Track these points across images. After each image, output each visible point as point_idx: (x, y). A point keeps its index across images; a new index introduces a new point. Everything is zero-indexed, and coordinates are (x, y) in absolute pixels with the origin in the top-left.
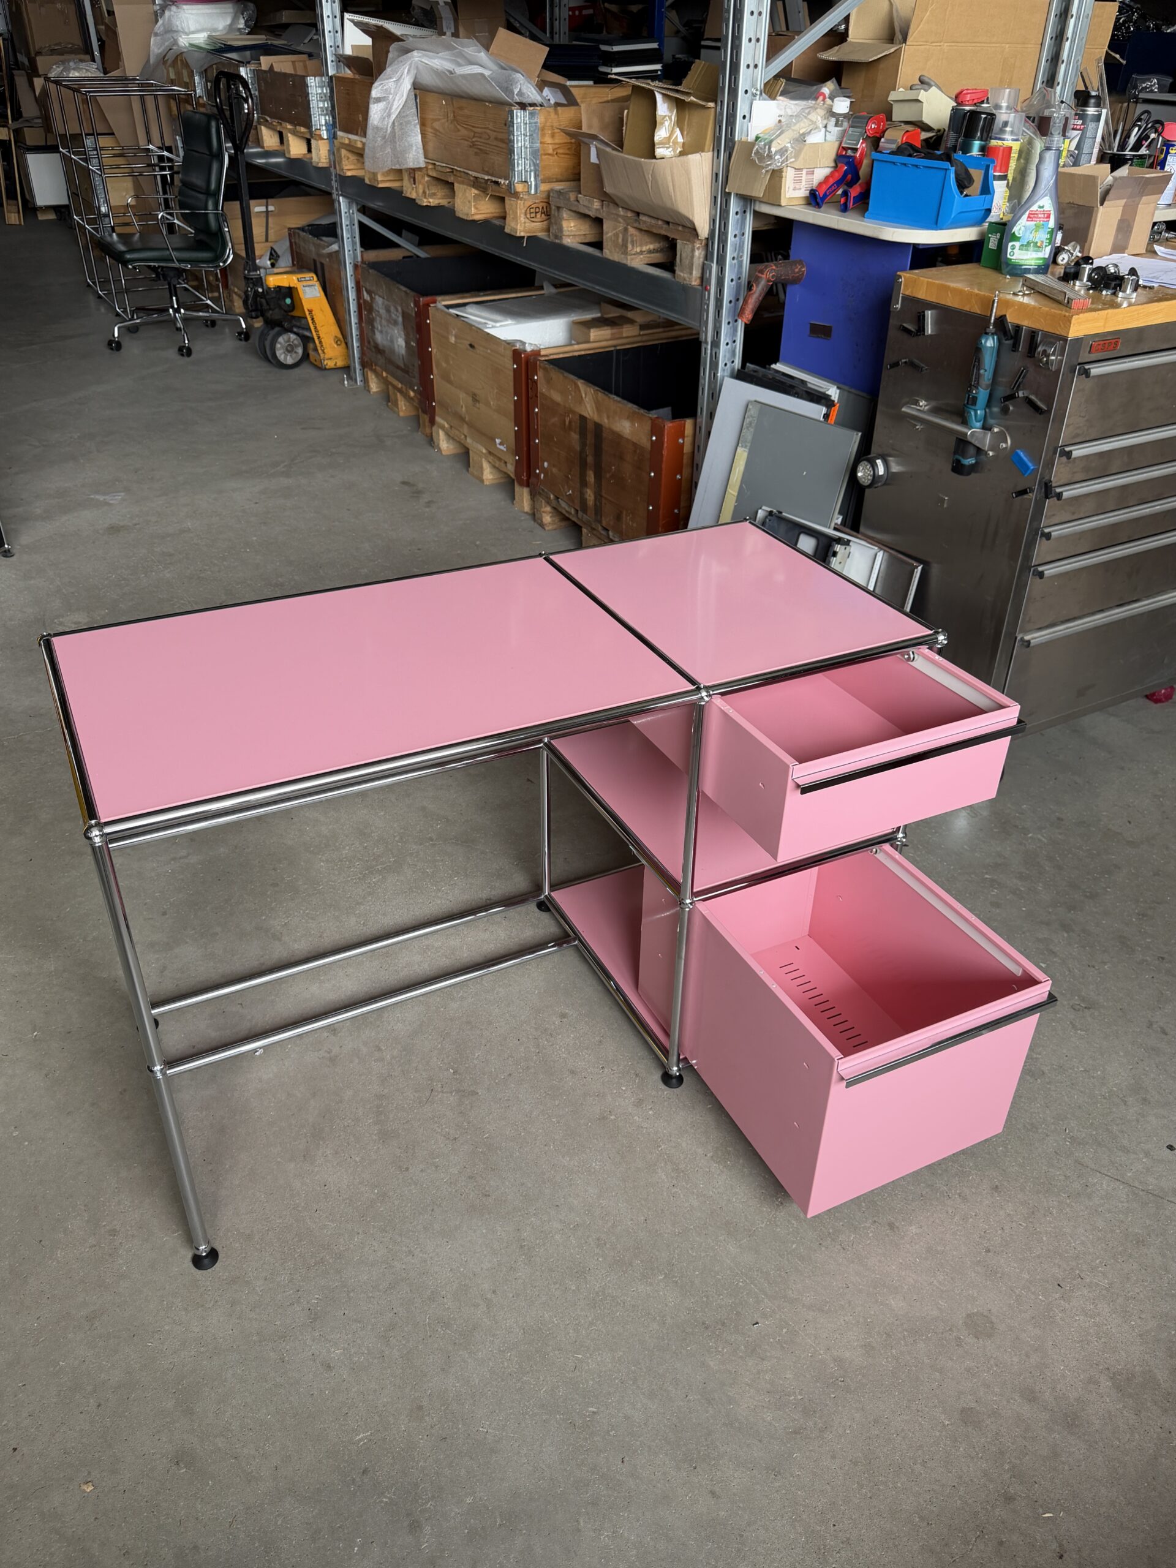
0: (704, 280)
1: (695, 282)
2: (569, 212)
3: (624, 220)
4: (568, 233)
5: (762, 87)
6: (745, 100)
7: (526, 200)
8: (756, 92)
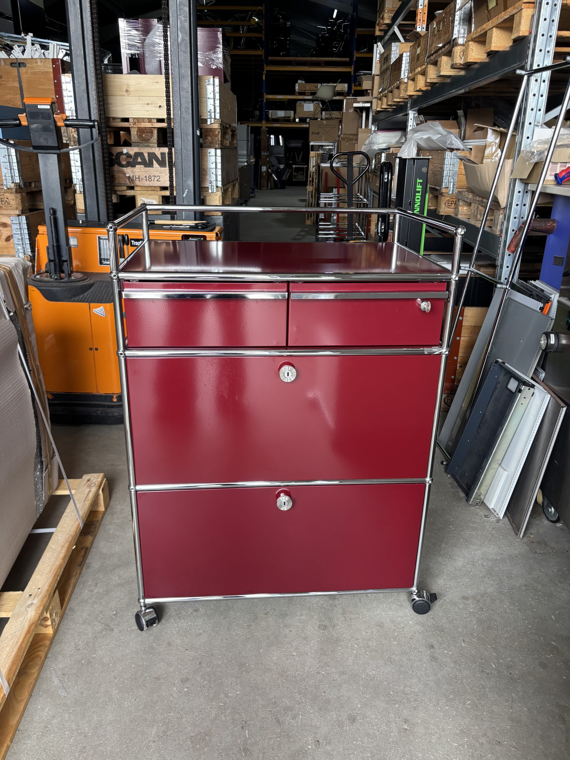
0: (501, 231)
1: (498, 233)
2: (463, 202)
3: (478, 202)
4: (461, 213)
5: (544, 122)
6: (530, 128)
7: (446, 197)
8: (539, 124)
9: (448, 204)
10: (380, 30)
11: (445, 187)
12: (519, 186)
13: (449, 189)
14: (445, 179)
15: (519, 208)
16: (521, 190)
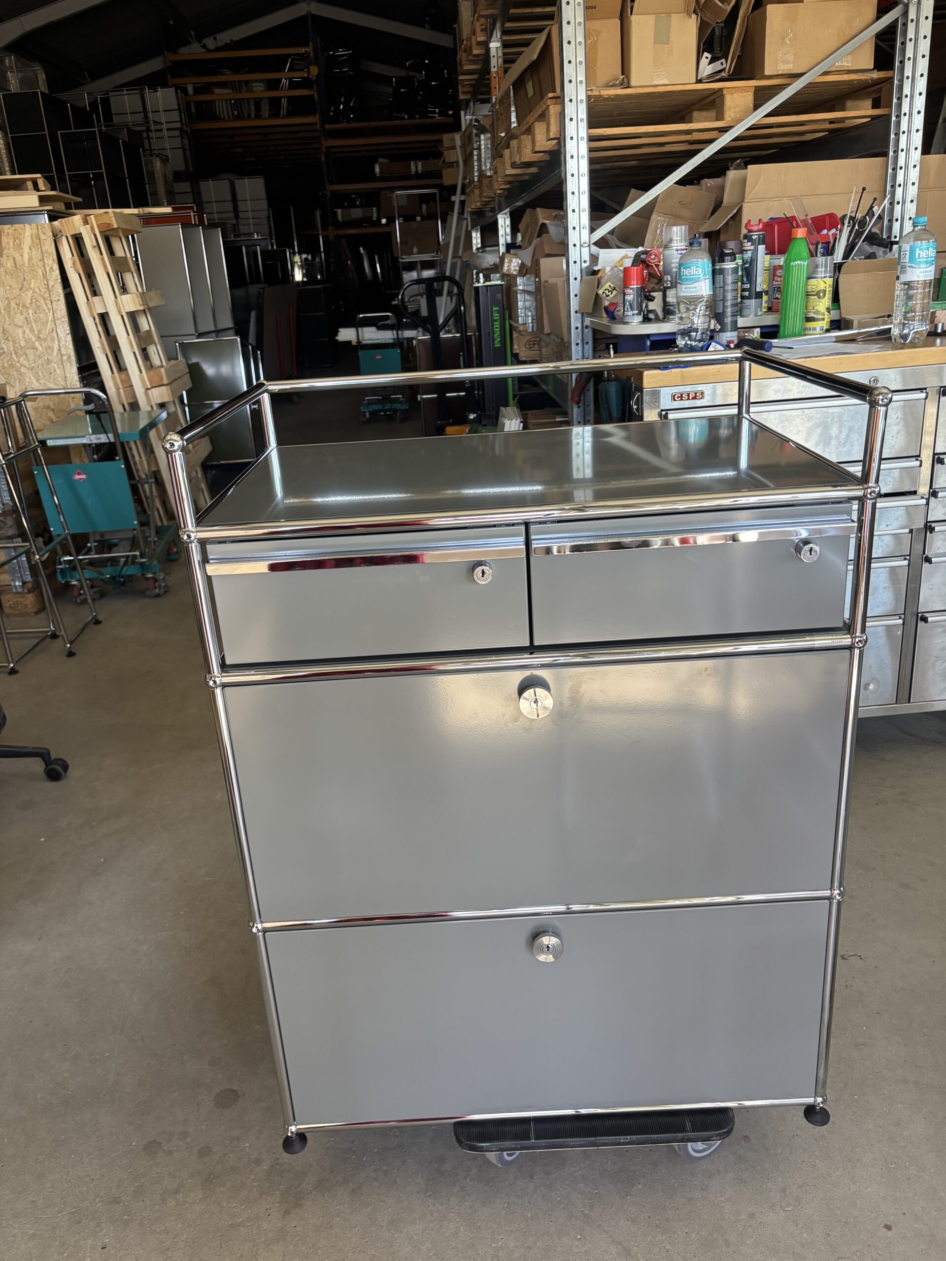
3: (553, 342)
5: (592, 242)
6: (575, 251)
7: (525, 336)
8: (585, 245)
9: (530, 344)
10: (463, 93)
11: (522, 323)
12: (575, 321)
13: (527, 325)
14: (521, 313)
15: (580, 347)
16: (579, 325)
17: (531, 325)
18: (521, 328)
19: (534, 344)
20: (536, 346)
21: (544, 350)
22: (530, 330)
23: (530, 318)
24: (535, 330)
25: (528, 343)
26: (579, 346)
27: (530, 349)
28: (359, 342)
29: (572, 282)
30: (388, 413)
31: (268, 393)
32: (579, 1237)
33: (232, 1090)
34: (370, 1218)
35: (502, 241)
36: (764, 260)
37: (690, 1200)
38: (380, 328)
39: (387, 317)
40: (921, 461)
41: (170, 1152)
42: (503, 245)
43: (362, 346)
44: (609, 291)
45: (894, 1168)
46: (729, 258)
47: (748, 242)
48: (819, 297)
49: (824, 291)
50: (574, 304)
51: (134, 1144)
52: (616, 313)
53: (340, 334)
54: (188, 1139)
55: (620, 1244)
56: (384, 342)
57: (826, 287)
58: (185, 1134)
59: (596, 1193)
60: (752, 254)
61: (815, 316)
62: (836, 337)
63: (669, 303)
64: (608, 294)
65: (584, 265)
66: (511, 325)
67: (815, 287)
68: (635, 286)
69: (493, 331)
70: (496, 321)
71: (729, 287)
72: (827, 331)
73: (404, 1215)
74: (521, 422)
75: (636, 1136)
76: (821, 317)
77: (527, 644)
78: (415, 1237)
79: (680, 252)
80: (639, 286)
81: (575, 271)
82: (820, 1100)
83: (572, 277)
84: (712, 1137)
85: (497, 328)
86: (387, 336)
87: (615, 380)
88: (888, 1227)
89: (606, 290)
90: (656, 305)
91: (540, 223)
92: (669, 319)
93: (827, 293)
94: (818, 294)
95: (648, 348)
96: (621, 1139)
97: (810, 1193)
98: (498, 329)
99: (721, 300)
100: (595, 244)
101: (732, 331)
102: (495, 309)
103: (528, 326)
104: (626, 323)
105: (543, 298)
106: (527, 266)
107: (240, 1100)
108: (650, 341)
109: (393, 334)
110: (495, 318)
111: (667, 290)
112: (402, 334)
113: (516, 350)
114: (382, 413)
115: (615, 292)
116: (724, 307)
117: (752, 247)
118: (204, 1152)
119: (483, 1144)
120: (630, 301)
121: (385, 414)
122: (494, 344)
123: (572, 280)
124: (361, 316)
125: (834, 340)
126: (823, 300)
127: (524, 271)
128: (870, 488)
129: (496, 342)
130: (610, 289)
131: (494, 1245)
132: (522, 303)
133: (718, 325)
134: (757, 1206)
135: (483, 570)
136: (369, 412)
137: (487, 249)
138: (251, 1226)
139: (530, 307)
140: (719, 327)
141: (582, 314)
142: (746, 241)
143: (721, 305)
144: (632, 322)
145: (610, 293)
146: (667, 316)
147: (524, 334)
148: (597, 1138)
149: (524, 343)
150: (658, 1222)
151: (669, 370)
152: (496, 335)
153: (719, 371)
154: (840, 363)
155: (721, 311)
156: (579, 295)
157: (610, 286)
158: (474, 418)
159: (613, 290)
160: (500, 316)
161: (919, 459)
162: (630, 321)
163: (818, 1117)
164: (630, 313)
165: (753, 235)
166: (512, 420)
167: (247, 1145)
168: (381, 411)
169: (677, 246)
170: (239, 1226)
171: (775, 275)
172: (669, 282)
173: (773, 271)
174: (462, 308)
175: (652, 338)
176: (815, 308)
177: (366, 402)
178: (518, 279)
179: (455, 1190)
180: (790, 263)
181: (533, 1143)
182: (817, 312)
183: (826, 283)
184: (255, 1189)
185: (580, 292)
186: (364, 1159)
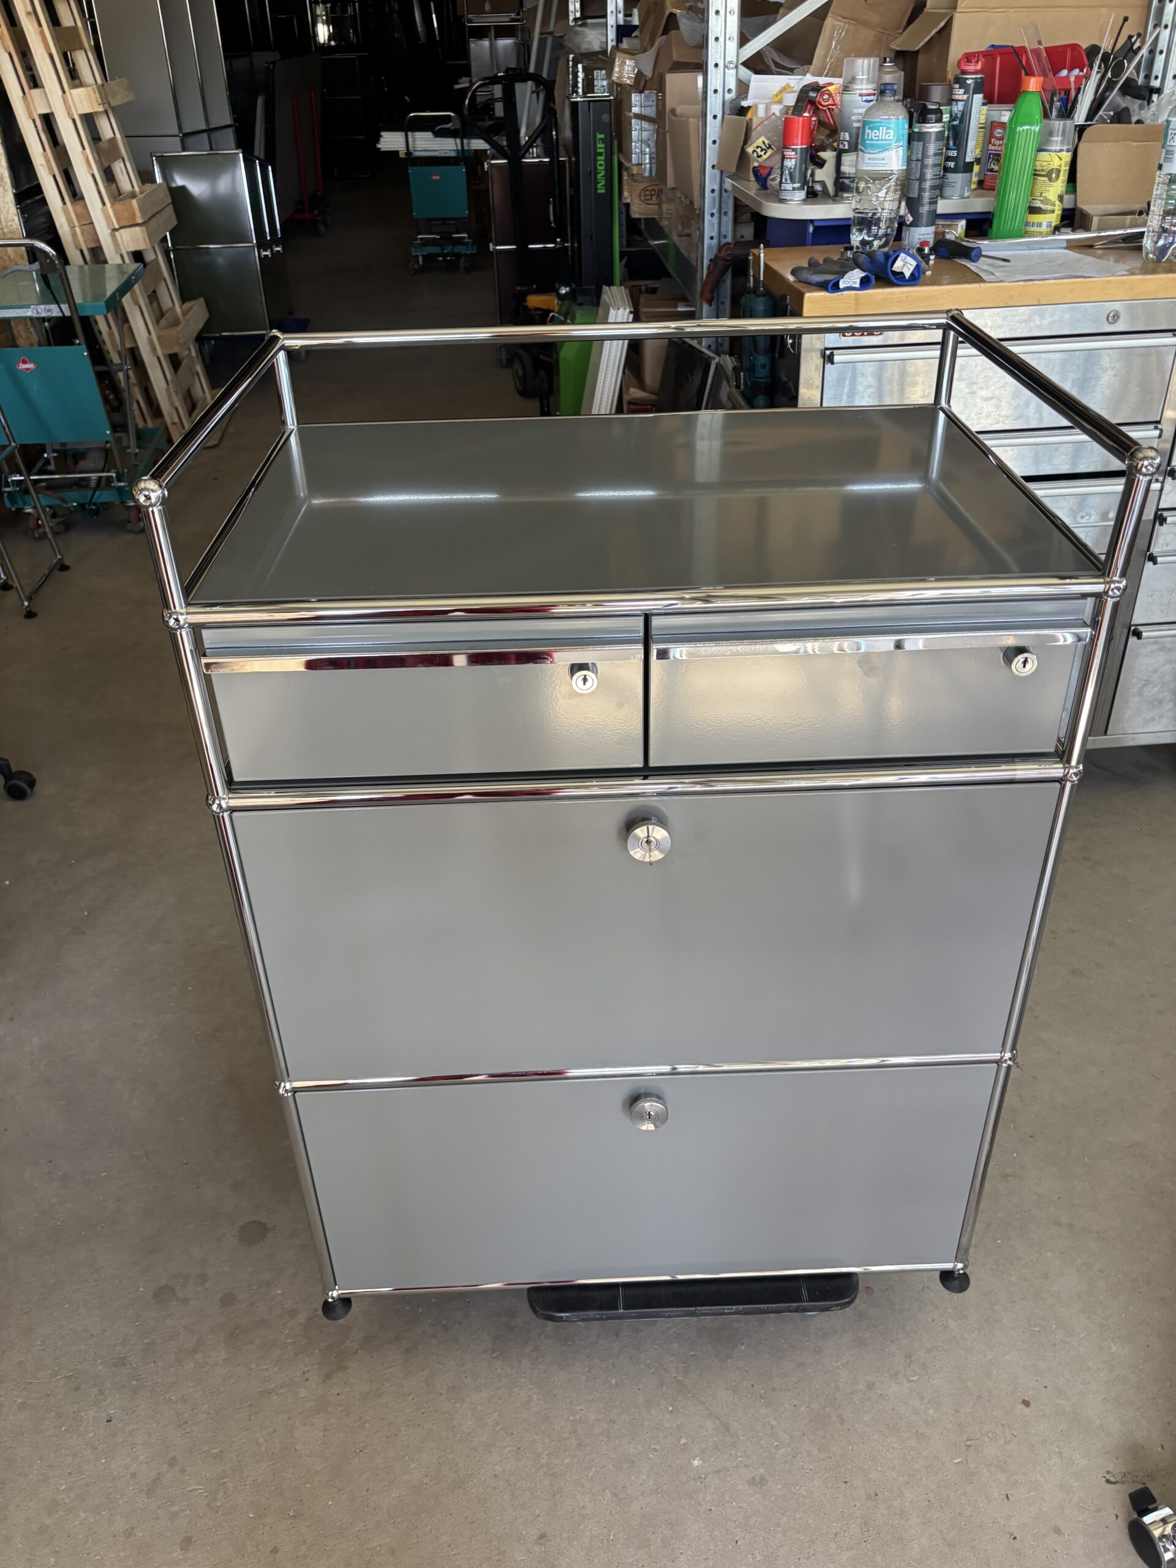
0: (697, 258)
1: (695, 263)
2: (664, 195)
5: (740, 62)
6: (717, 74)
7: (640, 182)
8: (731, 66)
9: (645, 195)
11: (637, 162)
12: (711, 180)
13: (643, 166)
14: (636, 148)
15: (715, 220)
16: (716, 187)
17: (648, 166)
18: (635, 170)
19: (652, 195)
20: (654, 198)
21: (665, 207)
22: (647, 174)
23: (647, 156)
24: (654, 174)
25: (643, 193)
26: (715, 217)
27: (646, 201)
28: (408, 153)
29: (710, 121)
30: (449, 258)
31: (285, 350)
32: (671, 1408)
33: (260, 1223)
34: (427, 1384)
35: (611, 20)
36: (979, 112)
37: (801, 1365)
38: (439, 134)
39: (447, 119)
40: (1161, 430)
41: (186, 1301)
42: (612, 26)
43: (411, 160)
44: (762, 150)
45: (1038, 1331)
46: (934, 116)
47: (960, 88)
48: (1050, 180)
49: (1058, 171)
50: (711, 155)
51: (141, 1289)
52: (769, 182)
53: (382, 140)
54: (208, 1285)
55: (718, 1419)
56: (443, 155)
57: (1060, 166)
58: (204, 1278)
59: (693, 1355)
60: (965, 106)
61: (1043, 206)
62: (1068, 241)
63: (845, 173)
64: (760, 153)
65: (728, 96)
66: (620, 165)
67: (1045, 164)
68: (799, 147)
69: (596, 169)
70: (600, 154)
71: (930, 161)
72: (1057, 229)
73: (467, 1381)
74: (631, 312)
75: (743, 1306)
76: (1050, 208)
77: (640, 765)
78: (479, 1408)
79: (865, 98)
80: (804, 147)
81: (715, 105)
82: (960, 1266)
83: (710, 114)
84: (832, 1307)
85: (601, 165)
86: (448, 146)
87: (764, 296)
88: (1026, 1403)
89: (757, 147)
90: (824, 175)
91: (667, 13)
92: (842, 198)
93: (1062, 174)
94: (1049, 175)
95: (809, 238)
96: (725, 1309)
97: (940, 1360)
98: (603, 168)
99: (918, 179)
100: (745, 64)
101: (927, 226)
102: (600, 136)
103: (645, 168)
104: (782, 201)
105: (668, 134)
106: (646, 76)
107: (269, 1235)
108: (813, 226)
109: (456, 144)
110: (599, 151)
111: (843, 154)
112: (469, 144)
113: (626, 198)
114: (441, 259)
115: (769, 152)
116: (921, 190)
117: (965, 97)
118: (228, 1300)
119: (562, 1315)
120: (791, 168)
121: (445, 260)
122: (596, 189)
123: (709, 117)
124: (412, 115)
125: (1065, 245)
126: (1055, 184)
127: (642, 84)
128: (1114, 582)
129: (599, 186)
130: (764, 147)
131: (571, 1418)
132: (637, 132)
133: (909, 215)
134: (878, 1374)
135: (585, 676)
136: (423, 256)
137: (589, 21)
138: (285, 1393)
139: (648, 140)
140: (911, 219)
141: (722, 172)
142: (957, 86)
143: (917, 186)
144: (791, 200)
145: (762, 153)
146: (840, 193)
147: (639, 179)
148: (698, 1308)
149: (638, 193)
150: (762, 1391)
151: (840, 293)
152: (599, 176)
153: (907, 297)
154: (1072, 290)
155: (916, 195)
156: (718, 141)
157: (764, 142)
158: (567, 293)
159: (768, 148)
160: (605, 148)
161: (1160, 426)
162: (788, 198)
163: (956, 1283)
164: (789, 186)
165: (968, 79)
166: (619, 309)
167: (279, 1292)
168: (439, 255)
169: (862, 89)
170: (271, 1393)
171: (991, 136)
172: (846, 143)
173: (991, 128)
174: (554, 133)
175: (816, 224)
176: (1043, 195)
177: (419, 242)
178: (633, 95)
179: (528, 1350)
180: (1016, 128)
181: (622, 1313)
182: (1046, 201)
183: (1061, 159)
184: (289, 1347)
185: (720, 138)
186: (420, 1311)
